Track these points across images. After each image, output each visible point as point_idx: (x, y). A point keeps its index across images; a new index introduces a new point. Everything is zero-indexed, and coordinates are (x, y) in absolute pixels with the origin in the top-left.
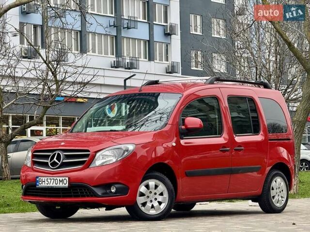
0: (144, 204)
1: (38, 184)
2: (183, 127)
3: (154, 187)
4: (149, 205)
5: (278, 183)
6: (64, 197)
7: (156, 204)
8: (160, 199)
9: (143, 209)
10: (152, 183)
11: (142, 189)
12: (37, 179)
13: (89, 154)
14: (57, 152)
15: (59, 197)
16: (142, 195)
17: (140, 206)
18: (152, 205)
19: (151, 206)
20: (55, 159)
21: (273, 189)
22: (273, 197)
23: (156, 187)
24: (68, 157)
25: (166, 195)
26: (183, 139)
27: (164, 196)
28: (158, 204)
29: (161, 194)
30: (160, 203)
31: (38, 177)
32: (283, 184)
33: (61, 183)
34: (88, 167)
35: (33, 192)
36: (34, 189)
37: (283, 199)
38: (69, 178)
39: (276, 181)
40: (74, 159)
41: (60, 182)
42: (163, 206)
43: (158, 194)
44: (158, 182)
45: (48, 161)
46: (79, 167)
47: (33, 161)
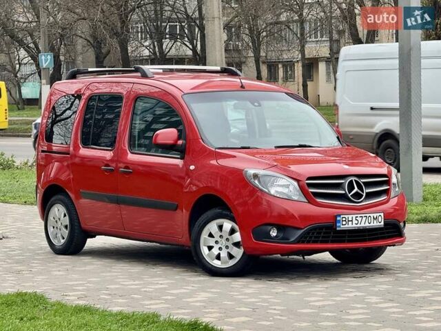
1: (338, 225)
12: (338, 219)
14: (353, 179)
20: (356, 189)
31: (340, 216)
38: (384, 214)
41: (374, 219)
45: (344, 192)
46: (384, 198)
47: (312, 193)
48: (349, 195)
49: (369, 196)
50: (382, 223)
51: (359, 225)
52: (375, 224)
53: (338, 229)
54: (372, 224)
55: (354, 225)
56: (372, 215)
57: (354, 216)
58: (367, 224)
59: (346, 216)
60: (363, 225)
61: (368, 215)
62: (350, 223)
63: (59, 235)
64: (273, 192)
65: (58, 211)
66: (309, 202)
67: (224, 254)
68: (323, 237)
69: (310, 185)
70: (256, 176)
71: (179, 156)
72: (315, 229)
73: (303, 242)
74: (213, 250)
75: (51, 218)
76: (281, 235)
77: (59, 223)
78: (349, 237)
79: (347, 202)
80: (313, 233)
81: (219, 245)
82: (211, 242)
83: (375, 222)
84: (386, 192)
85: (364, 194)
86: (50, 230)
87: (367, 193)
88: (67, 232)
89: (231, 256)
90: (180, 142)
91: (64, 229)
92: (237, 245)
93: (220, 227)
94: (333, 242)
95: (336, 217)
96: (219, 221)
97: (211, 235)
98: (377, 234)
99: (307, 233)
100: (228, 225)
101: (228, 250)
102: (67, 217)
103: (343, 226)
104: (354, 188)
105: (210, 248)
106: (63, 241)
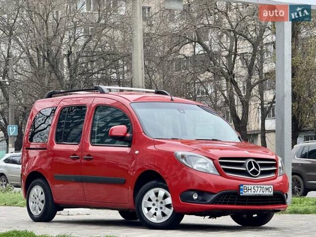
1: (241, 192)
14: (252, 160)
20: (254, 168)
31: (242, 185)
38: (273, 186)
45: (245, 169)
46: (273, 175)
47: (223, 169)
48: (249, 172)
49: (263, 173)
50: (272, 193)
51: (255, 193)
52: (267, 193)
53: (241, 195)
54: (265, 193)
55: (252, 193)
56: (265, 186)
57: (253, 186)
58: (261, 193)
59: (247, 186)
60: (258, 193)
61: (262, 186)
62: (250, 191)
63: (37, 208)
64: (195, 167)
65: (37, 191)
66: (221, 175)
67: (159, 213)
68: (230, 200)
69: (222, 163)
70: (183, 157)
71: (127, 146)
72: (225, 194)
73: (216, 203)
74: (151, 210)
75: (31, 196)
76: (201, 198)
77: (38, 199)
78: (248, 201)
79: (247, 176)
80: (224, 197)
81: (155, 207)
82: (150, 204)
83: (267, 191)
84: (275, 171)
85: (260, 172)
86: (31, 204)
87: (261, 171)
88: (43, 205)
89: (164, 215)
90: (128, 135)
91: (41, 203)
92: (168, 206)
93: (157, 194)
94: (238, 204)
95: (240, 186)
96: (156, 189)
97: (150, 200)
98: (268, 201)
99: (219, 196)
100: (162, 192)
101: (162, 210)
102: (44, 194)
103: (244, 193)
104: (252, 167)
105: (149, 209)
106: (40, 212)
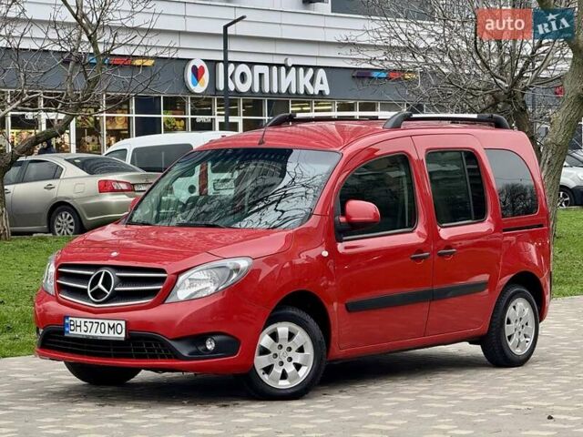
0: (268, 370)
1: (67, 329)
2: (343, 219)
3: (287, 337)
4: (277, 371)
5: (520, 309)
6: (117, 356)
7: (290, 369)
8: (298, 358)
9: (265, 378)
10: (283, 329)
11: (265, 340)
12: (67, 321)
13: (165, 278)
14: (104, 271)
15: (108, 356)
16: (264, 351)
17: (260, 373)
18: (284, 371)
19: (281, 372)
20: (100, 284)
21: (509, 322)
22: (510, 337)
23: (291, 336)
24: (124, 281)
25: (309, 351)
26: (341, 242)
27: (306, 353)
28: (293, 368)
29: (301, 350)
30: (298, 367)
31: (67, 317)
32: (528, 311)
33: (111, 332)
34: (163, 303)
35: (59, 343)
36: (59, 338)
37: (528, 339)
38: (126, 323)
39: (514, 307)
40: (136, 286)
41: (109, 328)
42: (304, 372)
43: (294, 349)
44: (294, 327)
45: (85, 287)
47: (59, 284)
48: (89, 292)
50: (123, 335)
51: (88, 334)
52: (111, 335)
53: (66, 335)
54: (106, 334)
55: (83, 333)
56: (106, 322)
57: (83, 320)
58: (98, 333)
59: (74, 320)
60: (93, 334)
61: (100, 321)
62: (78, 328)
84: (156, 293)
103: (71, 332)
104: (98, 283)
